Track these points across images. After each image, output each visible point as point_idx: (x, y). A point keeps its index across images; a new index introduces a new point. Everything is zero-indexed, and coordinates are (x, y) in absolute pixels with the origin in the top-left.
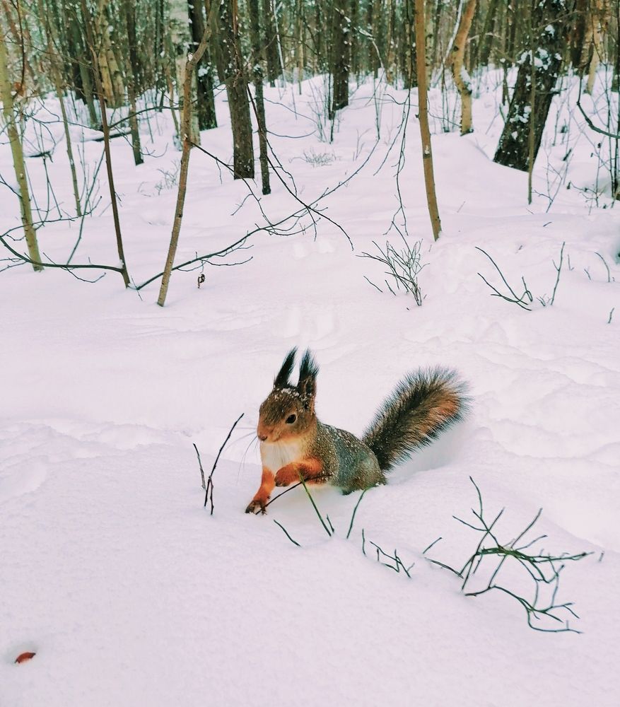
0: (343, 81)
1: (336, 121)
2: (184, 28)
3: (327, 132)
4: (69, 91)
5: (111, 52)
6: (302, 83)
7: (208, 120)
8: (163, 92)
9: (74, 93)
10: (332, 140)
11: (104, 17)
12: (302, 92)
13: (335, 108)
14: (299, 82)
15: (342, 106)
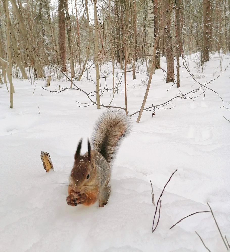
0: (207, 53)
1: (204, 66)
2: (152, 39)
3: (201, 70)
4: (115, 60)
5: (129, 48)
6: (191, 55)
7: (158, 66)
8: (144, 59)
9: (117, 60)
10: (202, 72)
11: (128, 38)
12: (191, 58)
13: (204, 62)
14: (190, 55)
15: (206, 61)
